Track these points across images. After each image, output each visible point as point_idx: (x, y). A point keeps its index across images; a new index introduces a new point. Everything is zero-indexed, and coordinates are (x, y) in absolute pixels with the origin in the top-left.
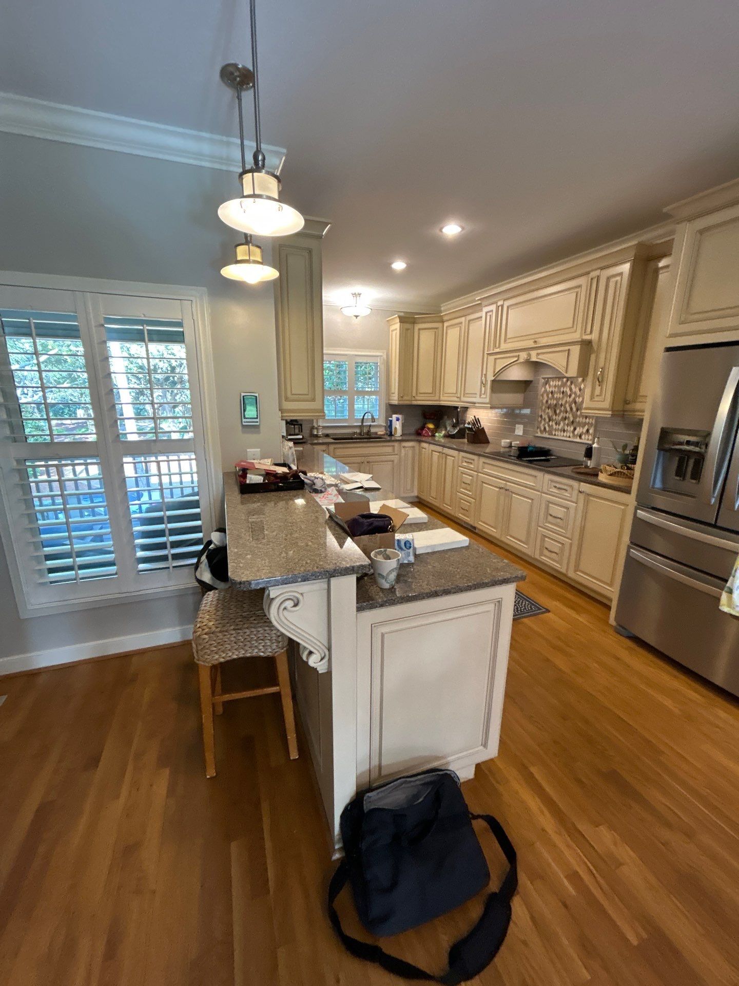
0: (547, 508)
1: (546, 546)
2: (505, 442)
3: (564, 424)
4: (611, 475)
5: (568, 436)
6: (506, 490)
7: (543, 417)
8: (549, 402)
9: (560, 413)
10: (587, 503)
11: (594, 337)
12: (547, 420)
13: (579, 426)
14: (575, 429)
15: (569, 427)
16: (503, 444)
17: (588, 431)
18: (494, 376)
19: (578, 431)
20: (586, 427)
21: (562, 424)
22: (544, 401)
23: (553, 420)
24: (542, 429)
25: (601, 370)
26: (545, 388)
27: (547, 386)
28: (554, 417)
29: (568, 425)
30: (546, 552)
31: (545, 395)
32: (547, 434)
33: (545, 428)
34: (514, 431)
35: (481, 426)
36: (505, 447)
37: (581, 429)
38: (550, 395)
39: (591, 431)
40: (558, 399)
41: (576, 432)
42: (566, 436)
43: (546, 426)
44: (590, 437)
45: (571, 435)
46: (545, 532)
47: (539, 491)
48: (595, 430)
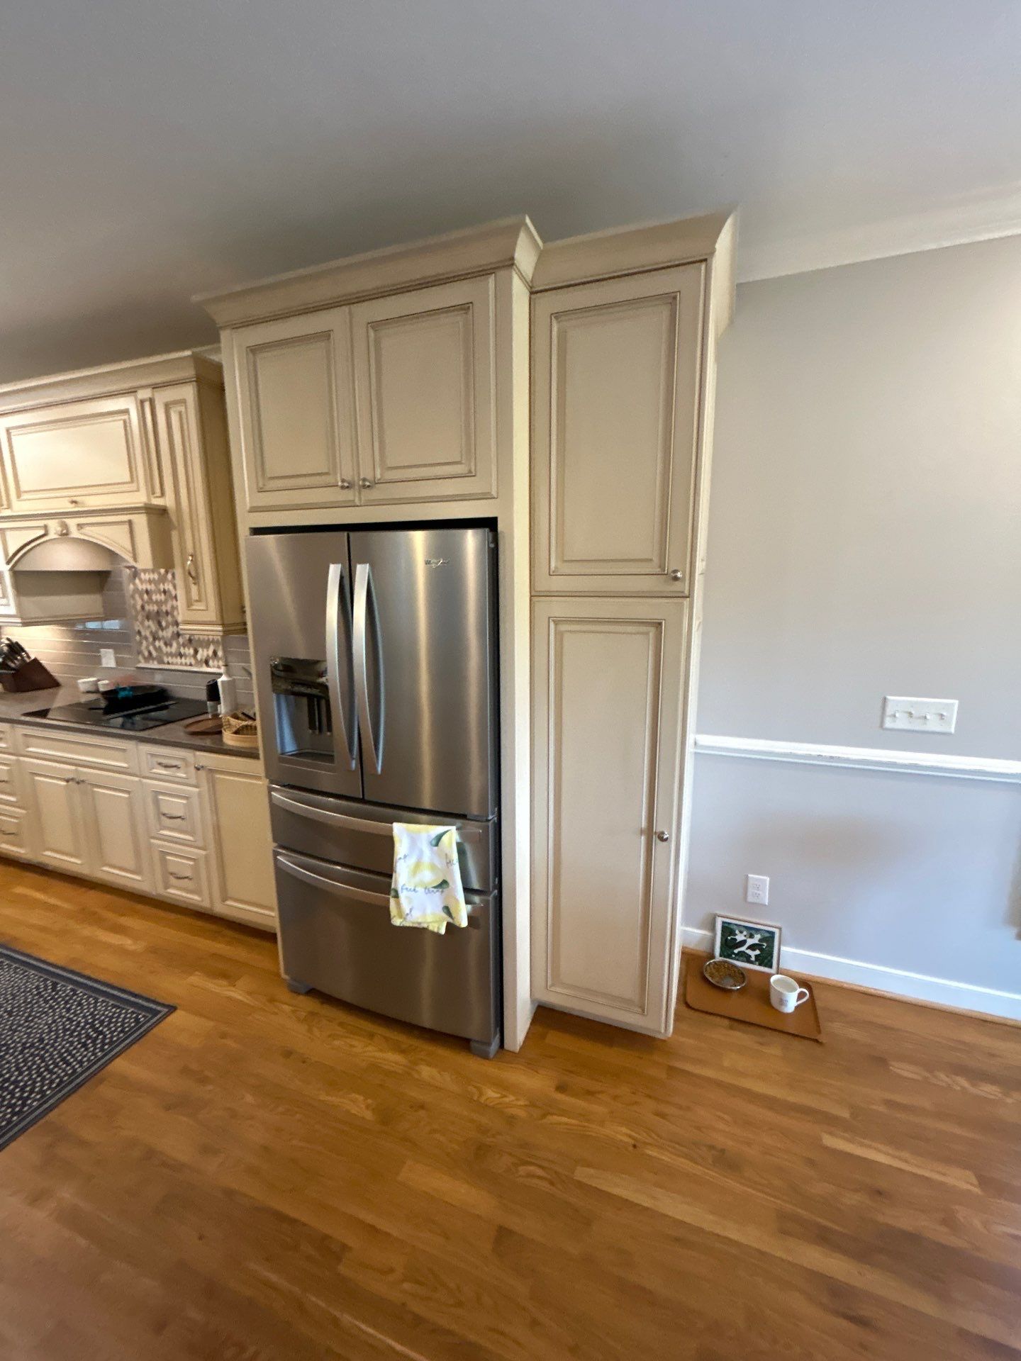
0: (157, 802)
1: (171, 869)
2: (85, 682)
3: (178, 643)
4: (236, 733)
5: (188, 664)
6: (78, 783)
7: (143, 633)
8: (147, 607)
9: (167, 627)
10: (213, 784)
11: (168, 501)
12: (151, 639)
13: (203, 647)
14: (196, 652)
15: (186, 649)
16: (82, 688)
17: (215, 653)
18: (8, 563)
19: (202, 654)
20: (212, 648)
21: (175, 645)
22: (139, 607)
23: (159, 639)
24: (146, 654)
25: (190, 558)
26: (134, 584)
27: (137, 581)
28: (161, 633)
29: (184, 646)
30: (173, 881)
31: (137, 597)
32: (156, 662)
33: (150, 653)
34: (100, 662)
35: (29, 657)
36: (88, 692)
37: (205, 650)
38: (146, 597)
39: (220, 653)
40: (159, 603)
41: (199, 657)
42: (186, 664)
43: (151, 648)
44: (221, 663)
45: (193, 661)
46: (163, 846)
47: (137, 776)
48: (225, 651)
